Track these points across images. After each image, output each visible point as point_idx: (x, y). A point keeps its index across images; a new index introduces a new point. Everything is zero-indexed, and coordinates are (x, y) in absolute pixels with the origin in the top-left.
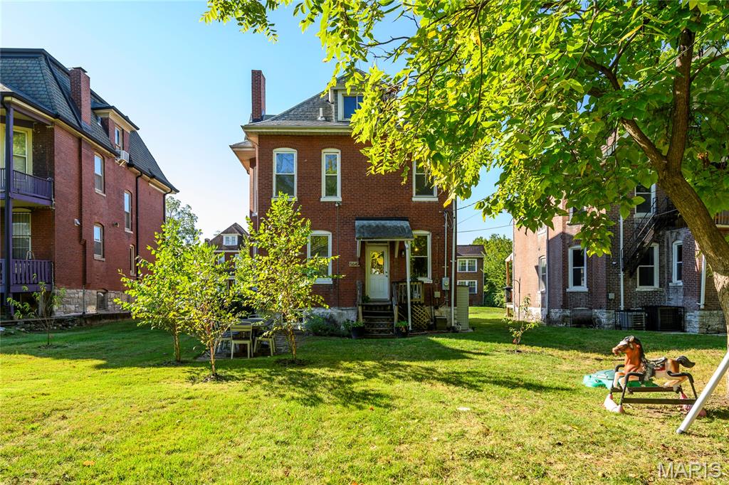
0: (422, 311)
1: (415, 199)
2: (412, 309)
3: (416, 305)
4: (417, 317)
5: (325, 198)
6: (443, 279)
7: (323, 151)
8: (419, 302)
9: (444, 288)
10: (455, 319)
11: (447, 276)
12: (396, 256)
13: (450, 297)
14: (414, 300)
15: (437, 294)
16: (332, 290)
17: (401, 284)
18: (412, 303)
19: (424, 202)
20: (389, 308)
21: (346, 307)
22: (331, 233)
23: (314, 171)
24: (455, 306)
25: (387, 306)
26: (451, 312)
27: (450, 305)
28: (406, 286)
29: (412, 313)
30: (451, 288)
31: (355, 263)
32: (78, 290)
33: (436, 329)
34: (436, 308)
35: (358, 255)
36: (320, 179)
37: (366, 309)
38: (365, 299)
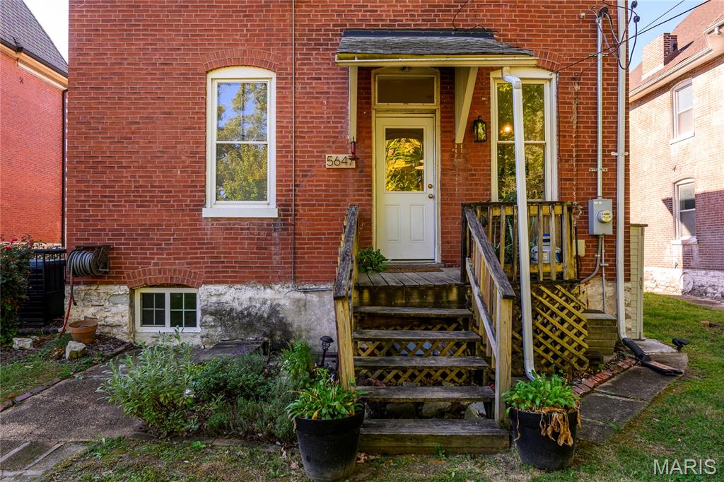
0: (570, 307)
3: (550, 284)
6: (595, 202)
8: (560, 275)
9: (597, 229)
10: (627, 317)
11: (605, 195)
12: (460, 138)
13: (612, 255)
14: (542, 270)
16: (275, 235)
17: (497, 212)
18: (534, 277)
20: (454, 295)
21: (315, 282)
22: (273, 75)
24: (627, 279)
25: (448, 288)
26: (615, 296)
27: (612, 278)
28: (513, 219)
29: (535, 315)
30: (615, 228)
31: (341, 157)
35: (352, 134)
37: (373, 302)
38: (369, 261)
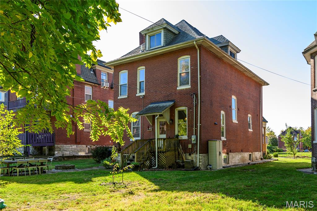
1: (179, 88)
2: (158, 155)
4: (161, 160)
5: (138, 94)
7: (138, 69)
9: (193, 142)
11: (195, 134)
12: (169, 123)
13: (197, 148)
14: (160, 150)
15: (190, 146)
19: (183, 89)
23: (134, 80)
26: (197, 157)
27: (197, 153)
28: (155, 141)
30: (197, 142)
31: (150, 128)
32: (72, 145)
33: (184, 168)
34: (190, 155)
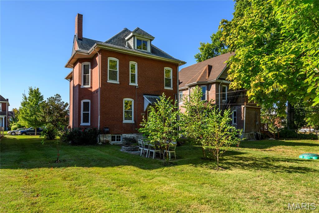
1: (165, 88)
5: (131, 84)
7: (130, 62)
16: (134, 126)
19: (168, 90)
22: (133, 100)
23: (126, 71)
31: (143, 114)
35: (145, 110)
36: (129, 74)
